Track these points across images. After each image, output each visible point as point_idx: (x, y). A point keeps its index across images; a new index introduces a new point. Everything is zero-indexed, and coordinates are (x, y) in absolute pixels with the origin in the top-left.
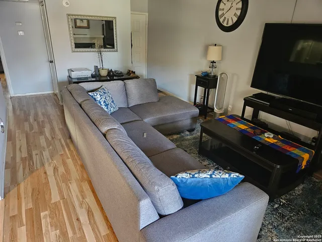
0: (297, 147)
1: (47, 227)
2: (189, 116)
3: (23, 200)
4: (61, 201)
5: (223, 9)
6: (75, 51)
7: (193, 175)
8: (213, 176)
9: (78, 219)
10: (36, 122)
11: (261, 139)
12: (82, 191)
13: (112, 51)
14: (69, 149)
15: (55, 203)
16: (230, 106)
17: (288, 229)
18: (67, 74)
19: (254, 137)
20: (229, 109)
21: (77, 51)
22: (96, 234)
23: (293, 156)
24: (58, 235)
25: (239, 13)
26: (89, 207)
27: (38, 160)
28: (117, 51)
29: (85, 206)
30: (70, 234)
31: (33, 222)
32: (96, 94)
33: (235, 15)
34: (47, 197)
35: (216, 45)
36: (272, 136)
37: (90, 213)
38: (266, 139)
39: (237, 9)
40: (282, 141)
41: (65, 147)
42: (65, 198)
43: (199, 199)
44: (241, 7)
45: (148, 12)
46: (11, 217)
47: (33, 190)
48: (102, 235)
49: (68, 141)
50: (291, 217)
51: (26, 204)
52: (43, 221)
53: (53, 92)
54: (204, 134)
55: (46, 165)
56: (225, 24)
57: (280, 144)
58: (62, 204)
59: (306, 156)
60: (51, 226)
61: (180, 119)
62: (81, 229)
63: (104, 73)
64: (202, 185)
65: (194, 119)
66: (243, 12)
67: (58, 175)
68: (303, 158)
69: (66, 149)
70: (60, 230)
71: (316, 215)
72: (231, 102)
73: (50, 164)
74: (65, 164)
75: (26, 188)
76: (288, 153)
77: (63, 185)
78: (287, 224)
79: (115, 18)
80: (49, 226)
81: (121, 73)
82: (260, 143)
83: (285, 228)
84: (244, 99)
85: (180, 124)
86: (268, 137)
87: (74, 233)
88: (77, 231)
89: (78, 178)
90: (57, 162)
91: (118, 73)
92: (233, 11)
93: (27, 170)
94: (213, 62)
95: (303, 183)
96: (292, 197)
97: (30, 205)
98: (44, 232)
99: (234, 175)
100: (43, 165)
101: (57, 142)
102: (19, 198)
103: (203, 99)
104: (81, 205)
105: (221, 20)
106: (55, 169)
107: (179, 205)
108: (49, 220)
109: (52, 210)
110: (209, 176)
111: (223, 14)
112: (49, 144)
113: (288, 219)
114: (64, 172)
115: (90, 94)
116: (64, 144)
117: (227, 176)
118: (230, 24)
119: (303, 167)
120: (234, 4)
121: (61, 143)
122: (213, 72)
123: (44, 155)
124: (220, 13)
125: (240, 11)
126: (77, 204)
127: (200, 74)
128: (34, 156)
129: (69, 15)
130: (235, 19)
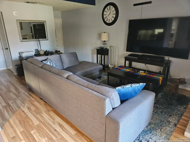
0: (156, 75)
1: (38, 138)
2: (98, 70)
3: (16, 128)
4: (41, 123)
5: (106, 15)
6: (22, 41)
7: (123, 87)
8: (132, 86)
9: (55, 130)
10: (3, 86)
11: (138, 74)
12: (51, 117)
13: (45, 40)
14: (33, 97)
15: (37, 125)
16: (116, 63)
17: (162, 112)
18: (18, 55)
19: (135, 74)
20: (116, 65)
21: (24, 41)
22: (69, 135)
23: (155, 78)
24: (47, 140)
25: (114, 16)
26: (59, 123)
27: (14, 105)
28: (48, 40)
29: (56, 123)
30: (54, 138)
31: (28, 138)
32: (47, 62)
33: (113, 17)
34: (31, 123)
35: (105, 32)
36: (143, 72)
37: (60, 125)
38: (141, 74)
39: (113, 14)
40: (148, 73)
41: (29, 96)
42: (42, 121)
43: (126, 99)
44: (115, 13)
45: (62, 18)
46: (12, 138)
47: (19, 121)
48: (73, 134)
49: (30, 93)
50: (161, 107)
51: (19, 129)
52: (34, 136)
53: (6, 68)
54: (110, 77)
55: (22, 107)
56: (108, 22)
57: (147, 75)
58: (42, 125)
59: (161, 78)
60: (40, 137)
61: (94, 72)
62: (59, 134)
63: (42, 53)
64: (128, 91)
65: (101, 71)
66: (117, 15)
67: (32, 111)
68: (160, 79)
69: (31, 97)
70: (47, 138)
71: (170, 104)
72: (116, 61)
73: (24, 107)
74: (33, 105)
75: (15, 121)
76: (153, 78)
77: (38, 116)
78: (160, 110)
79: (45, 21)
80: (39, 137)
81: (52, 52)
82: (139, 76)
83: (160, 112)
84: (125, 58)
85: (94, 74)
86: (142, 73)
87: (56, 137)
88: (58, 136)
89: (46, 110)
90: (28, 104)
91: (50, 52)
92: (111, 15)
93: (10, 112)
94: (105, 41)
95: (160, 93)
96: (158, 99)
97: (22, 129)
98: (37, 141)
99: (141, 84)
100: (19, 108)
101: (23, 95)
102: (12, 127)
103: (101, 62)
104: (54, 123)
105: (106, 20)
106: (29, 108)
107: (119, 103)
108: (38, 134)
109: (37, 129)
110: (130, 86)
111: (106, 17)
112: (18, 96)
113: (160, 108)
114: (35, 109)
115: (44, 62)
116: (28, 95)
117: (138, 85)
118: (111, 22)
119: (161, 84)
120: (111, 12)
121: (26, 95)
122: (105, 46)
123: (18, 103)
124: (105, 16)
125: (115, 15)
126: (51, 123)
127: (98, 48)
128: (11, 104)
129: (17, 20)
130: (113, 19)
